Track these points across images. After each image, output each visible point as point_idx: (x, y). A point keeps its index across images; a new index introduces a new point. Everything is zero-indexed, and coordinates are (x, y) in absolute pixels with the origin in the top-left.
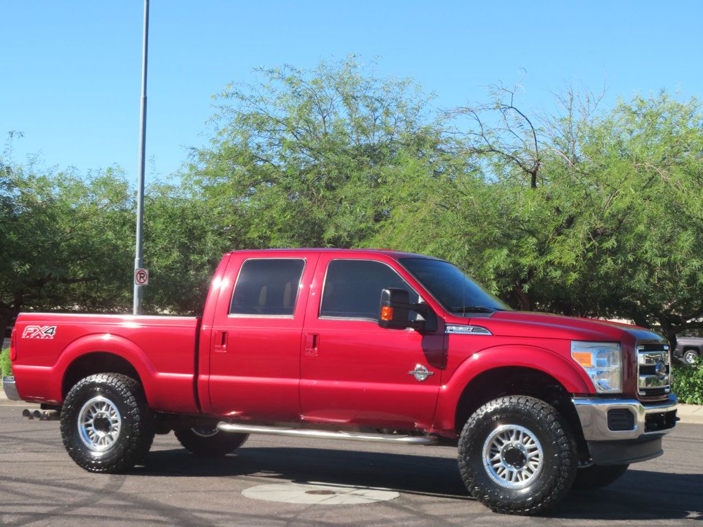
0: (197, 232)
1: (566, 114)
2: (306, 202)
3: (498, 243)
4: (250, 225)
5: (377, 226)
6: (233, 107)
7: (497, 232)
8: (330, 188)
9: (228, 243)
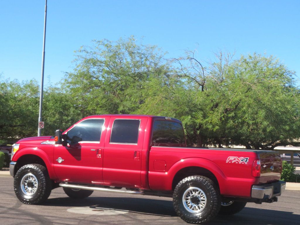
0: (67, 107)
1: (219, 61)
2: (112, 95)
3: (187, 114)
4: (88, 104)
5: (140, 106)
6: (83, 56)
7: (187, 109)
8: (122, 90)
9: (79, 112)
